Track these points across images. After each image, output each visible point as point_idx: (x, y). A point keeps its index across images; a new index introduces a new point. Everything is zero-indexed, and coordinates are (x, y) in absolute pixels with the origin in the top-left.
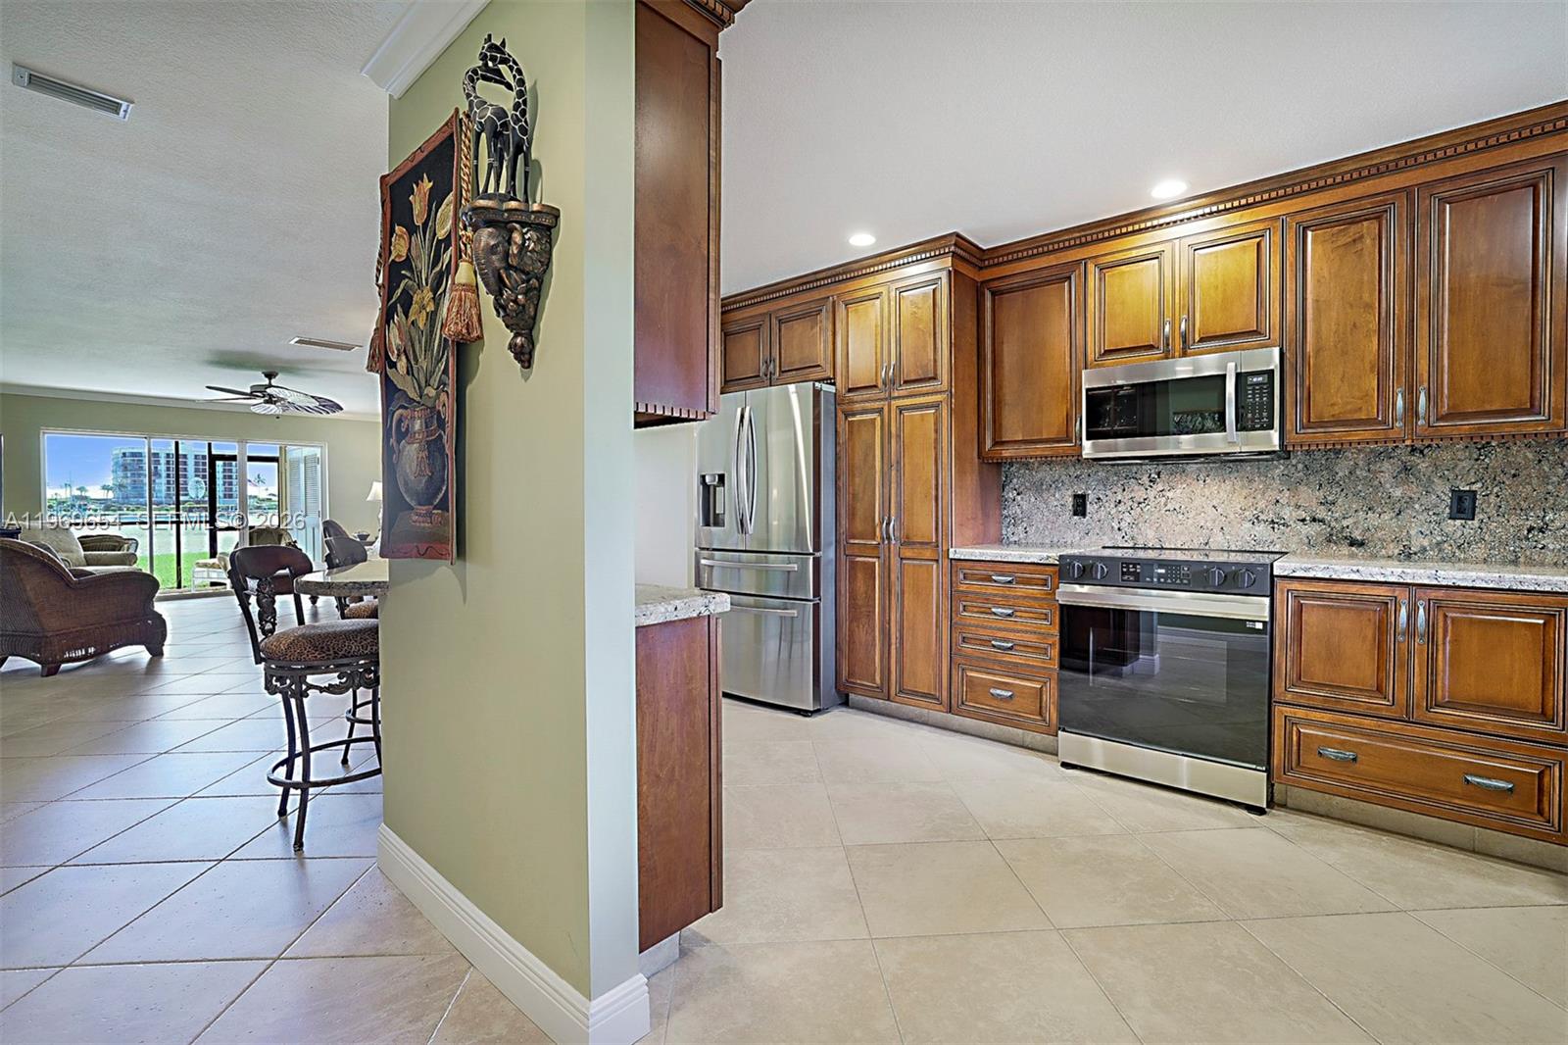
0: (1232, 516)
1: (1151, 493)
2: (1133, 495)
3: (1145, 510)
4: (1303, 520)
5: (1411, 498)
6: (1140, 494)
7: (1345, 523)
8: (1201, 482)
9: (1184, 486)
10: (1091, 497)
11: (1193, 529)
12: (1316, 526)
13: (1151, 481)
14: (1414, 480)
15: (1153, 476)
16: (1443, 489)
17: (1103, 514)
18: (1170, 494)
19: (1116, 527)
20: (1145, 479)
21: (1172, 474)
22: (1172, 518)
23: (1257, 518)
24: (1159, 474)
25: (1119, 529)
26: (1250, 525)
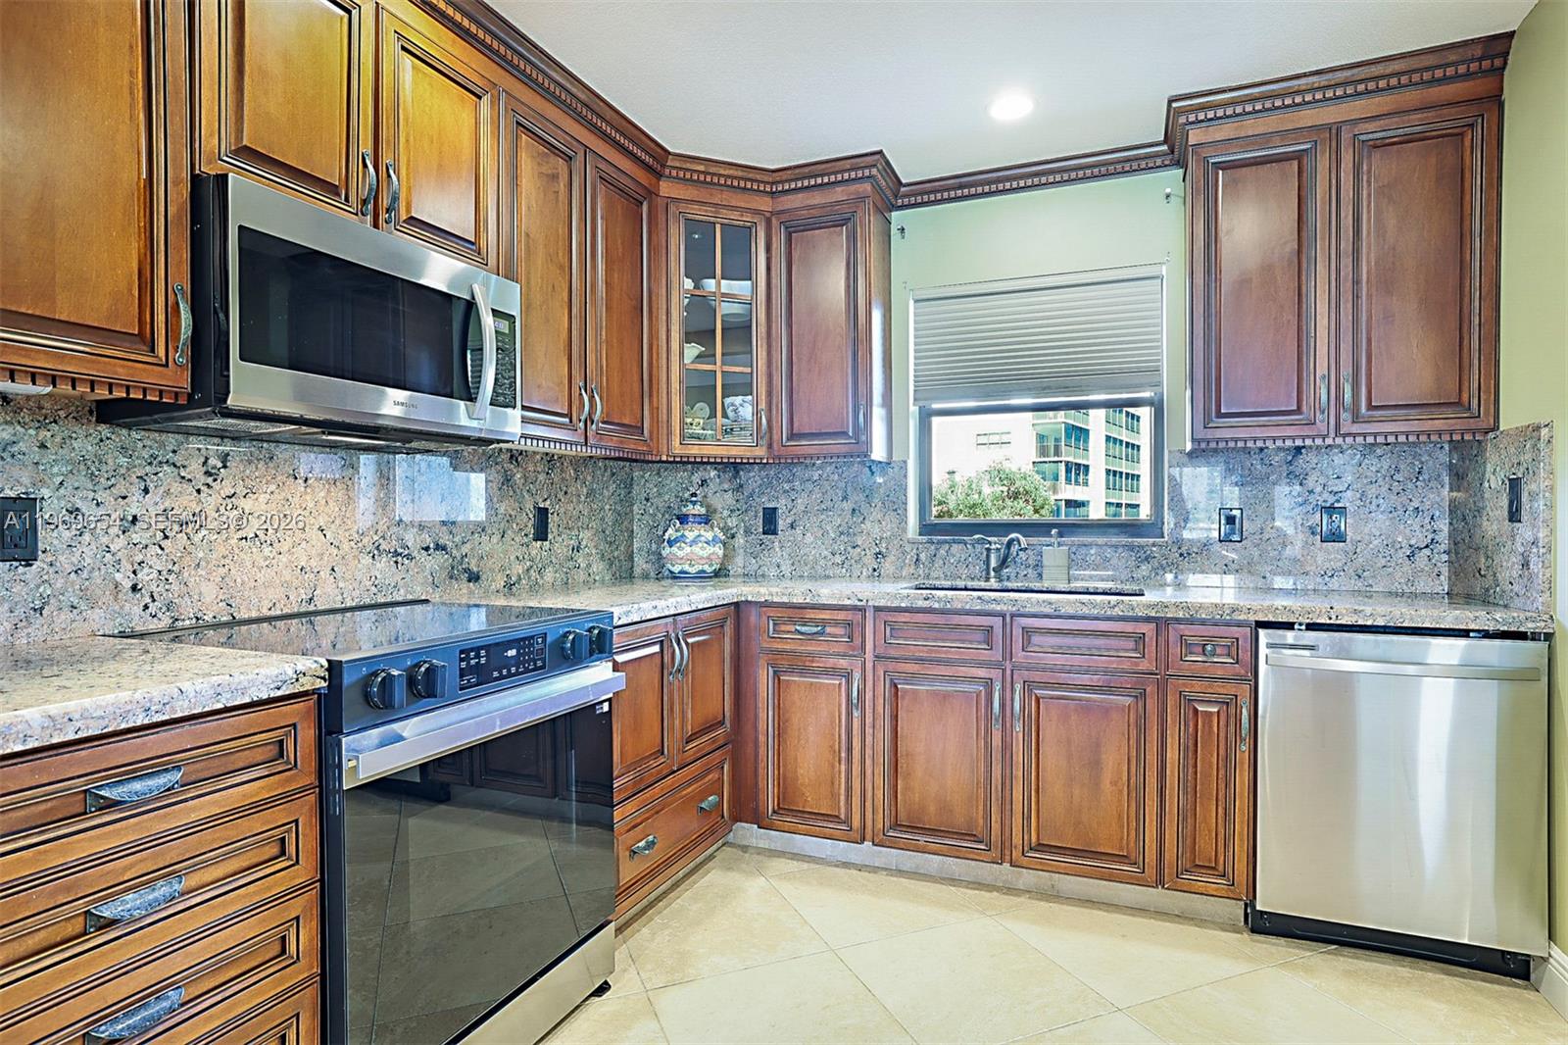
0: (346, 546)
1: (211, 501)
2: (167, 504)
3: (197, 538)
4: (427, 549)
5: (511, 516)
6: (185, 502)
7: (465, 549)
8: (301, 481)
9: (273, 487)
10: (52, 506)
11: (287, 575)
12: (440, 558)
13: (208, 473)
14: (511, 493)
15: (213, 461)
16: (529, 506)
17: (88, 553)
18: (247, 505)
19: (128, 584)
20: (195, 469)
21: (250, 462)
22: (252, 555)
23: (378, 548)
24: (225, 459)
25: (134, 588)
26: (368, 560)
